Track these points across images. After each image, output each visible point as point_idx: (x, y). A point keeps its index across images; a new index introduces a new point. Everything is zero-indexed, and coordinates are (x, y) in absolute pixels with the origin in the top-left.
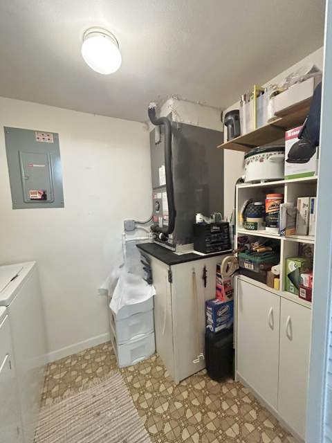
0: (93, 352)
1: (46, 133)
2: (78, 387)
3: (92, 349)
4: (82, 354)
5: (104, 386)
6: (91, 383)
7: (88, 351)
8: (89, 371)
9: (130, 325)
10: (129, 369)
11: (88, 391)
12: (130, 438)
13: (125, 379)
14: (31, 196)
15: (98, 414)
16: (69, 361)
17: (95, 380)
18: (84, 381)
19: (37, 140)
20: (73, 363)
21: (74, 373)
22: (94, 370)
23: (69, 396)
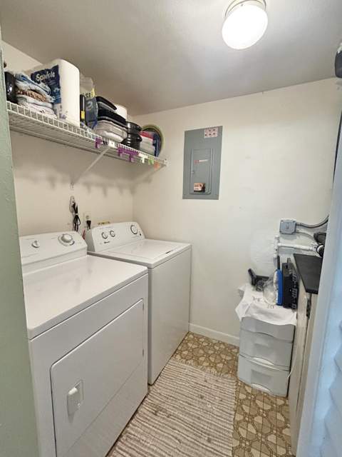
0: (222, 346)
1: (212, 128)
2: (198, 364)
3: (224, 344)
4: (214, 342)
5: (217, 381)
6: (208, 369)
7: (220, 343)
8: (212, 359)
9: (256, 342)
10: (246, 388)
11: (204, 374)
12: (215, 442)
13: (238, 392)
14: (195, 188)
15: (202, 397)
16: (203, 340)
17: (213, 370)
18: (205, 364)
19: (205, 137)
20: (204, 344)
21: (201, 352)
22: (217, 362)
23: (190, 364)
